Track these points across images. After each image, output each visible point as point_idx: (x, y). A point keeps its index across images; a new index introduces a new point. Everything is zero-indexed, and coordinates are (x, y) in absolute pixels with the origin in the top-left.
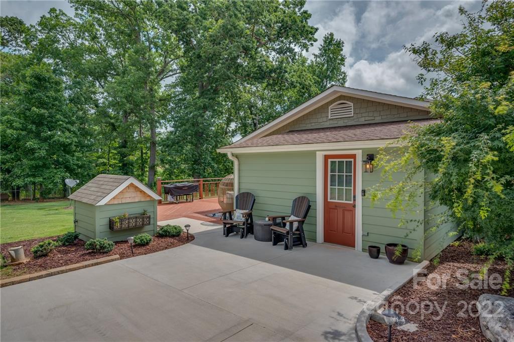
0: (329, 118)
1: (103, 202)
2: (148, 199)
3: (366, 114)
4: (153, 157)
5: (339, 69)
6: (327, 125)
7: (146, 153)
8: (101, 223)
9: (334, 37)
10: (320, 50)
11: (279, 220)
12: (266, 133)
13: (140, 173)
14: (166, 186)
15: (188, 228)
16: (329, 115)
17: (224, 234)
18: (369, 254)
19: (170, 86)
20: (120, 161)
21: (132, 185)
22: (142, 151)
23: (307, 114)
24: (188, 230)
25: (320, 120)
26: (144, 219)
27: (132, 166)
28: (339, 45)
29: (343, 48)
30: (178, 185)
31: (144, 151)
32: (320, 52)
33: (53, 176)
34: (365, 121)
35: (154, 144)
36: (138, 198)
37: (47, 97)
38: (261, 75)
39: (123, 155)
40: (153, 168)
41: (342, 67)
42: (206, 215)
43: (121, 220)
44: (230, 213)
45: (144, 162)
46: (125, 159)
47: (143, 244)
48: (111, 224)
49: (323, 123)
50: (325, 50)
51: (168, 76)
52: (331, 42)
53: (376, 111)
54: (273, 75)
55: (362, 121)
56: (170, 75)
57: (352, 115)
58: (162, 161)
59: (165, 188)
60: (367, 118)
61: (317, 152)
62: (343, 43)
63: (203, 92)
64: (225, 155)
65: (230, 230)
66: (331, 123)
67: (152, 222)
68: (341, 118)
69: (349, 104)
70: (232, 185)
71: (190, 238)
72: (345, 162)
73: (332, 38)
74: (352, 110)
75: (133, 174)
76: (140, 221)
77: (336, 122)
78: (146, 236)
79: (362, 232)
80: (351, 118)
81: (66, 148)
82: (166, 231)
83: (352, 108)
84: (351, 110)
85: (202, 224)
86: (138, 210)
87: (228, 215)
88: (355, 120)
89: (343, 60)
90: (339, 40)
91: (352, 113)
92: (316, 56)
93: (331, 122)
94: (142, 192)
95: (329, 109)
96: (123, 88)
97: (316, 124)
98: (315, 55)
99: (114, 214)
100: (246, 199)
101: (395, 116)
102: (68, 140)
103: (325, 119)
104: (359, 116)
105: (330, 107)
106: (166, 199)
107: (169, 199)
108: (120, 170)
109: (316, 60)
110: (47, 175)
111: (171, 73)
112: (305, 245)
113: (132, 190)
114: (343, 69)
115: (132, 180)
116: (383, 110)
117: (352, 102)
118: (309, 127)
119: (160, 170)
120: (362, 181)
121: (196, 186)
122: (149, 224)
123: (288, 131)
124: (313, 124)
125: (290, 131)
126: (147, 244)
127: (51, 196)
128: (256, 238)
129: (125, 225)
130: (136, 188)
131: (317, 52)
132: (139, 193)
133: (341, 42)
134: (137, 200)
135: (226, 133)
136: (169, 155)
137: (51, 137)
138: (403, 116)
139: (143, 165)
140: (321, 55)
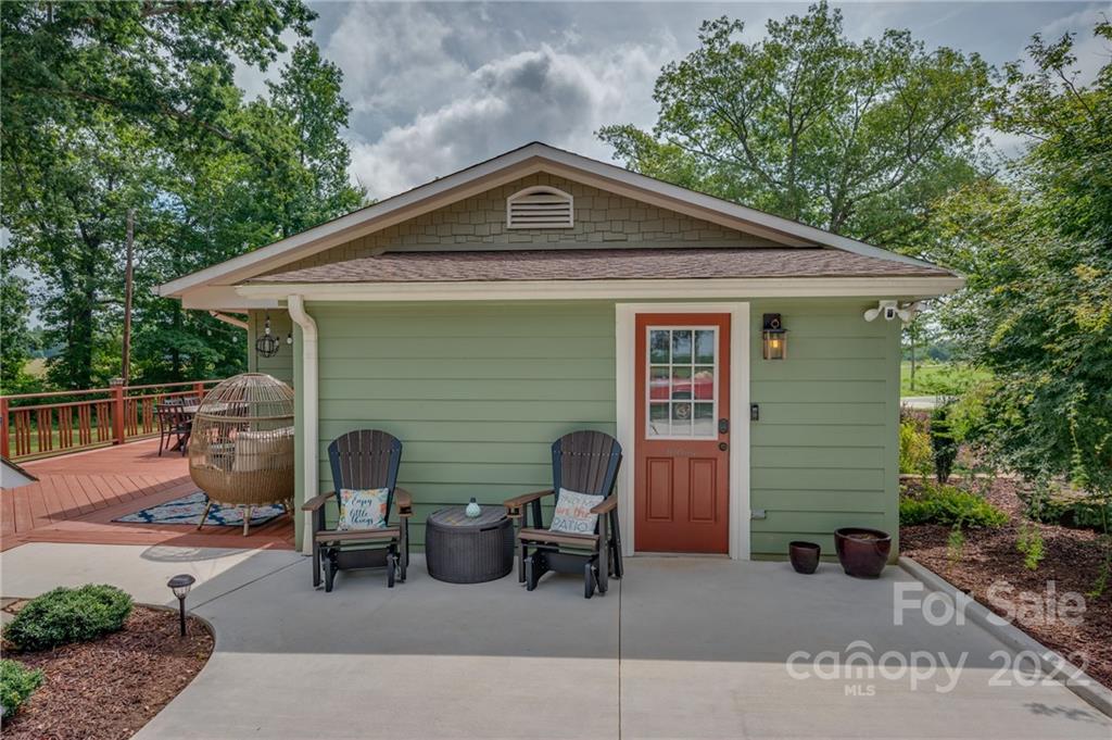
0: (509, 225)
3: (606, 226)
5: (330, 132)
6: (504, 243)
9: (319, 55)
10: (284, 76)
15: (180, 591)
16: (509, 220)
17: (317, 582)
18: (793, 564)
23: (441, 211)
24: (182, 599)
25: (485, 230)
28: (332, 75)
29: (340, 84)
32: (284, 81)
34: (605, 241)
41: (342, 128)
42: (114, 522)
49: (490, 239)
50: (298, 80)
52: (311, 62)
53: (629, 220)
54: (182, 107)
55: (596, 241)
57: (572, 225)
60: (608, 236)
61: (618, 305)
62: (340, 72)
66: (512, 240)
68: (541, 229)
69: (562, 197)
72: (693, 334)
73: (314, 55)
74: (571, 213)
77: (528, 238)
79: (749, 512)
80: (567, 232)
83: (571, 207)
84: (566, 212)
85: (144, 556)
88: (578, 238)
89: (343, 111)
90: (330, 63)
91: (571, 219)
92: (274, 88)
93: (515, 237)
95: (509, 205)
97: (469, 238)
98: (271, 85)
101: (674, 236)
103: (496, 229)
104: (587, 228)
105: (510, 200)
109: (274, 100)
114: (342, 134)
116: (646, 221)
117: (571, 194)
118: (448, 244)
120: (751, 381)
123: (383, 251)
124: (459, 239)
125: (386, 253)
131: (278, 80)
133: (336, 70)
138: (691, 239)
140: (287, 88)
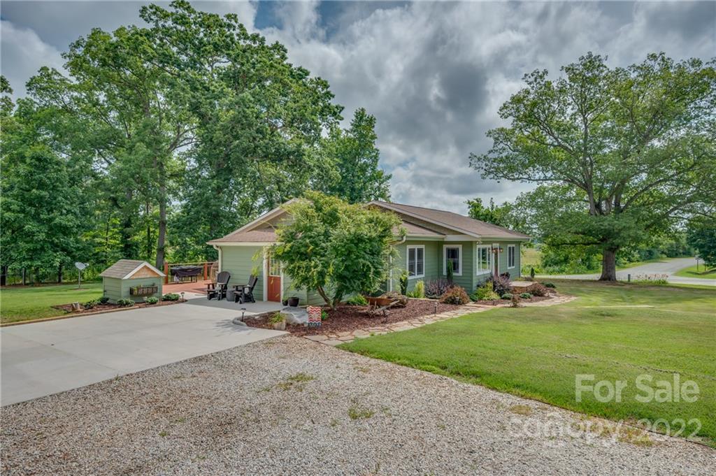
1: (126, 277)
2: (156, 276)
4: (162, 238)
5: (371, 146)
7: (154, 232)
8: (124, 290)
9: (366, 113)
10: (351, 125)
11: (240, 288)
12: (252, 228)
13: (146, 255)
14: (172, 268)
15: (183, 296)
17: (208, 299)
19: (184, 154)
20: (122, 242)
21: (145, 266)
22: (149, 230)
26: (153, 289)
27: (137, 246)
28: (371, 121)
29: (375, 124)
30: (183, 267)
31: (151, 229)
32: (351, 127)
33: (52, 260)
35: (163, 224)
36: (149, 275)
37: (49, 178)
38: (278, 156)
39: (126, 236)
40: (161, 251)
41: (375, 144)
43: (138, 289)
44: (213, 285)
45: (151, 242)
46: (128, 239)
47: (153, 303)
48: (131, 291)
50: (357, 126)
51: (182, 145)
52: (361, 118)
54: (291, 157)
56: (185, 144)
58: (172, 244)
59: (171, 270)
61: (264, 247)
62: (375, 119)
63: (218, 171)
64: (212, 247)
65: (212, 296)
67: (158, 291)
70: (217, 267)
71: (184, 301)
73: (363, 114)
75: (138, 256)
76: (150, 291)
78: (154, 298)
79: (283, 293)
81: (65, 231)
82: (168, 297)
86: (149, 283)
87: (211, 286)
90: (371, 115)
92: (347, 131)
94: (152, 271)
96: (130, 166)
99: (134, 285)
100: (225, 276)
102: (70, 223)
106: (172, 278)
107: (175, 280)
108: (121, 251)
109: (348, 136)
110: (46, 258)
111: (186, 142)
112: (254, 302)
113: (145, 269)
115: (145, 263)
119: (170, 251)
121: (201, 269)
122: (156, 292)
126: (155, 303)
127: (45, 281)
128: (228, 300)
129: (140, 292)
130: (148, 269)
131: (349, 127)
132: (150, 272)
133: (373, 118)
134: (148, 276)
135: (252, 209)
136: (179, 237)
137: (51, 220)
139: (150, 245)
140: (352, 131)
